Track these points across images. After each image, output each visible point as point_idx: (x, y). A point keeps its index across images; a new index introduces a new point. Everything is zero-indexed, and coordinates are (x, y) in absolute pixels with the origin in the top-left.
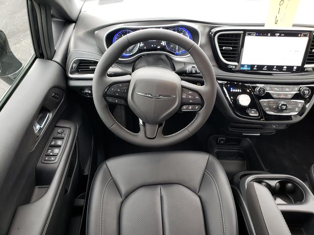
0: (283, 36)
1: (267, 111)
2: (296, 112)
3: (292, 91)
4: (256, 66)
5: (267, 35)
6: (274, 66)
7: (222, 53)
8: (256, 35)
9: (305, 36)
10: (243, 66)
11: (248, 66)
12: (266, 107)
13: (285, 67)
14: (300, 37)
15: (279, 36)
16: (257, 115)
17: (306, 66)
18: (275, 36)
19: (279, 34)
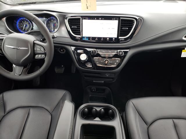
0: (103, 20)
1: (98, 64)
2: (115, 65)
3: (113, 53)
4: (91, 38)
5: (94, 19)
6: (102, 38)
7: (72, 30)
8: (88, 19)
9: (116, 19)
10: (84, 37)
11: (87, 38)
12: (97, 62)
13: (108, 39)
14: (113, 20)
15: (101, 20)
16: (91, 66)
17: (120, 38)
18: (99, 20)
19: (101, 18)
